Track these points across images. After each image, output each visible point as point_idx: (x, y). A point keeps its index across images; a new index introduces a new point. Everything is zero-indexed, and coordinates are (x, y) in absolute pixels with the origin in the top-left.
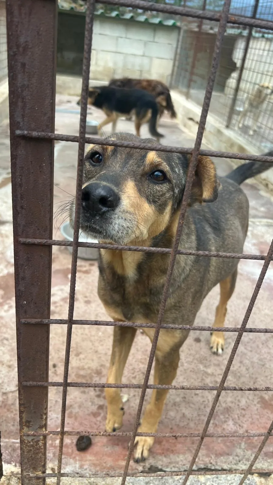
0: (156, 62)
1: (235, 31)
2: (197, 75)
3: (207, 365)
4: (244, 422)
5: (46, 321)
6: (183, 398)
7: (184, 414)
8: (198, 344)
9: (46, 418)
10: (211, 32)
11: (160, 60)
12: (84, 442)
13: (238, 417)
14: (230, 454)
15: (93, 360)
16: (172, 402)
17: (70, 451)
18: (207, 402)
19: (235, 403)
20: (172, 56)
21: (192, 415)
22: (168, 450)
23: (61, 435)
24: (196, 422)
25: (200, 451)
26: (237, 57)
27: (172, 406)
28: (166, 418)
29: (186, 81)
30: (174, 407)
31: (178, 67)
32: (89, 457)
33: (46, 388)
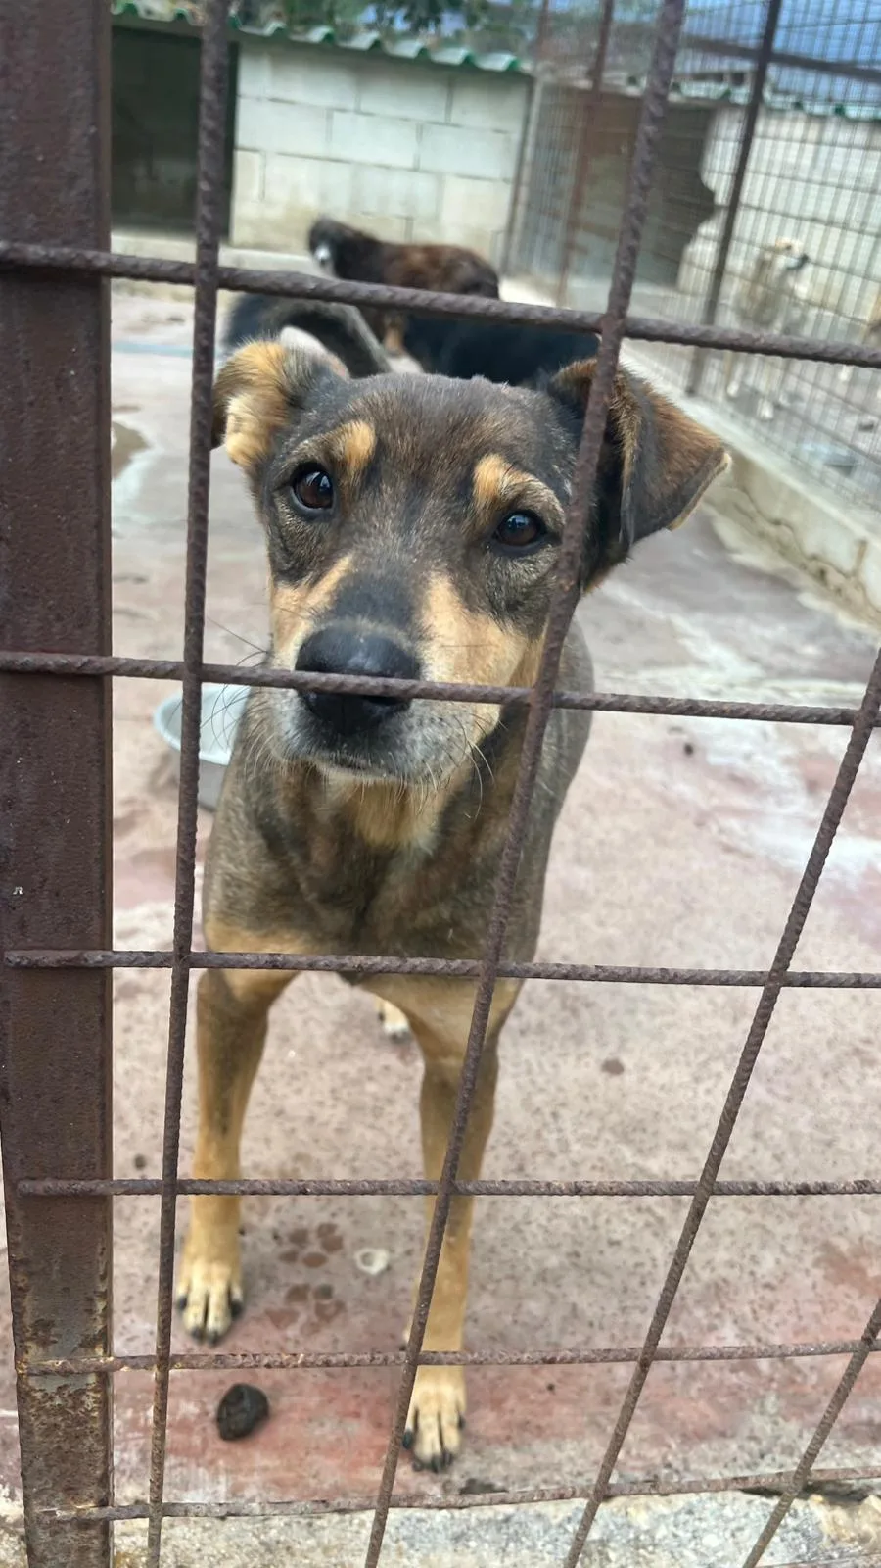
0: (456, 190)
1: (708, 90)
2: (590, 228)
3: (647, 1146)
4: (772, 1326)
5: (96, 957)
6: (569, 1255)
7: (574, 1307)
8: (615, 1081)
9: (108, 1313)
10: (633, 91)
11: (470, 182)
12: (243, 1411)
13: (754, 1312)
14: (729, 1432)
15: (268, 1141)
16: (534, 1268)
17: (196, 1440)
18: (648, 1267)
19: (742, 1268)
20: (510, 172)
21: (603, 1309)
22: (524, 1426)
23: (158, 1367)
24: (616, 1331)
25: (633, 1426)
26: (717, 168)
27: (535, 1283)
28: (515, 1322)
29: (553, 249)
30: (541, 1285)
31: (529, 206)
32: (260, 1459)
33: (103, 1203)
